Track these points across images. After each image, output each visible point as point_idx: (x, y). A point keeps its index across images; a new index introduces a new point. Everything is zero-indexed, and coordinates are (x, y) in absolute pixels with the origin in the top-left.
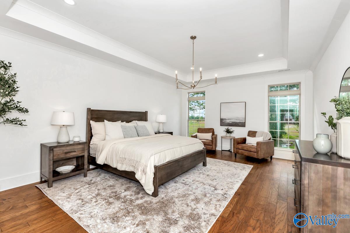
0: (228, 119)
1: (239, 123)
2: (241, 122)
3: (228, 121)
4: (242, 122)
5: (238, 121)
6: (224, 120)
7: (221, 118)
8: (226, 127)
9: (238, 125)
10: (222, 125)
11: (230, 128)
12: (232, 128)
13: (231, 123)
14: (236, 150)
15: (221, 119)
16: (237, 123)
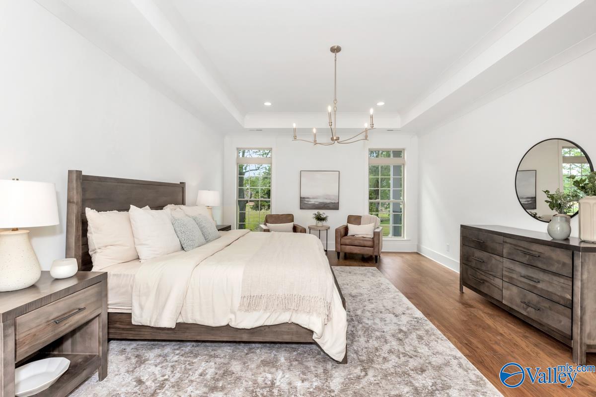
0: (313, 198)
1: (329, 204)
2: (333, 202)
3: (312, 201)
4: (335, 203)
5: (328, 201)
6: (306, 200)
7: (302, 196)
8: (316, 212)
9: (328, 207)
10: (304, 207)
11: (321, 212)
12: (324, 213)
13: (317, 205)
14: (339, 246)
15: (301, 198)
16: (326, 204)
